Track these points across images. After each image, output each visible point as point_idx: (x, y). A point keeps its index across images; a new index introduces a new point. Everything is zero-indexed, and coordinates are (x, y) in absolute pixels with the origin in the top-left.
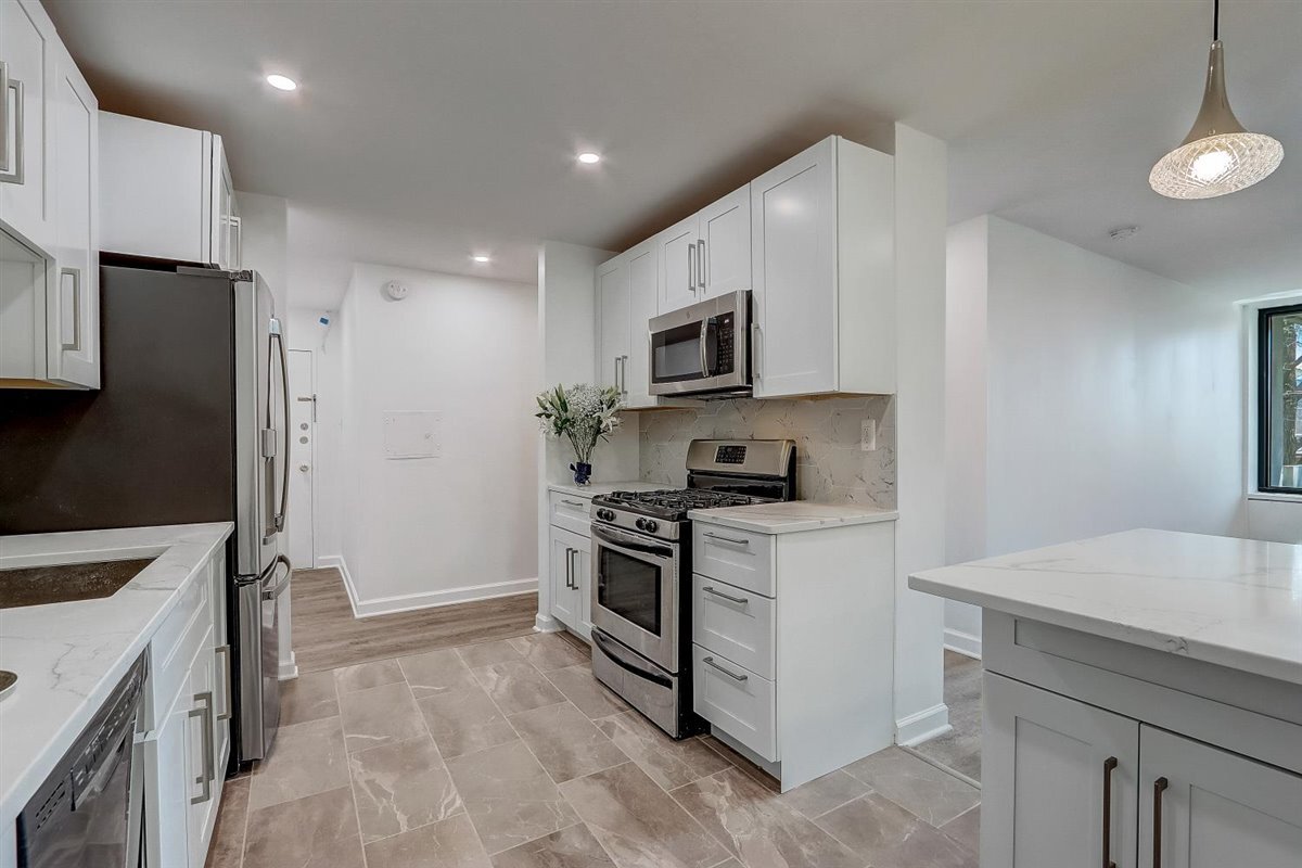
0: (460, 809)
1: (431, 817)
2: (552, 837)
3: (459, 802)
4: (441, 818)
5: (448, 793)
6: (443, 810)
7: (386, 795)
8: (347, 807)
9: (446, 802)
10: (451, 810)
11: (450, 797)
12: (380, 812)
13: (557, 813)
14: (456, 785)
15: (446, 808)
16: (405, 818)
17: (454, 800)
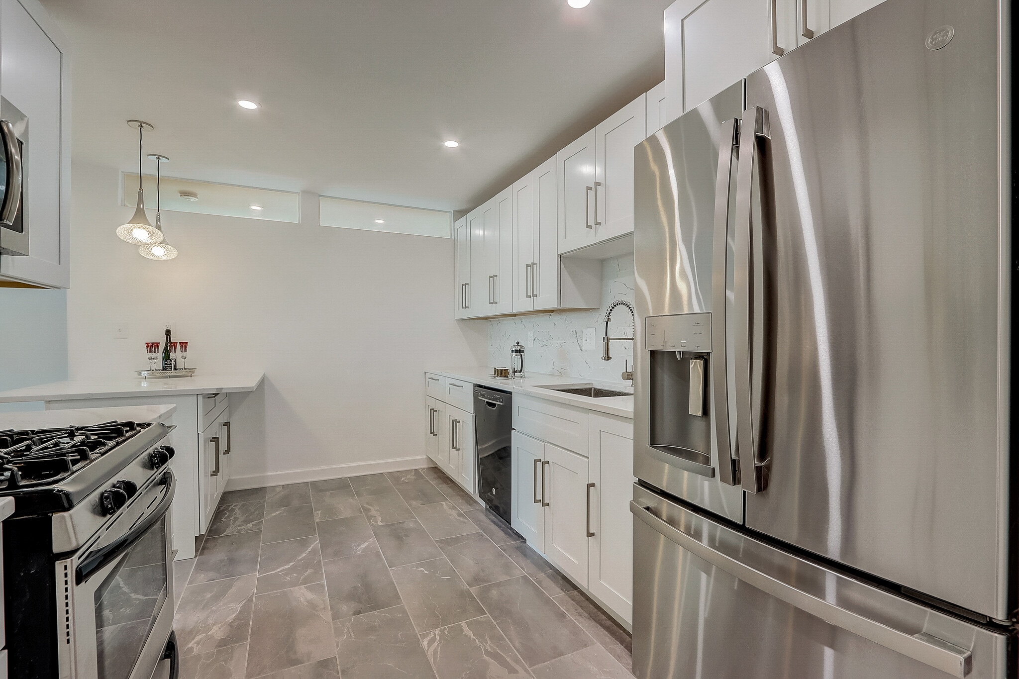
0: (424, 636)
1: (446, 632)
2: (359, 613)
3: (425, 643)
4: (437, 631)
5: (435, 653)
6: (437, 637)
7: (488, 654)
8: (517, 644)
9: (436, 644)
10: (431, 636)
11: (432, 649)
12: (488, 639)
13: (348, 630)
14: (428, 661)
15: (434, 639)
16: (465, 632)
17: (429, 645)
